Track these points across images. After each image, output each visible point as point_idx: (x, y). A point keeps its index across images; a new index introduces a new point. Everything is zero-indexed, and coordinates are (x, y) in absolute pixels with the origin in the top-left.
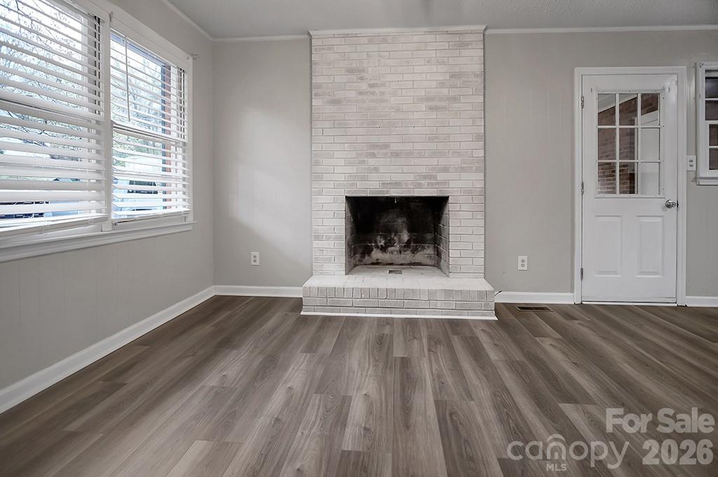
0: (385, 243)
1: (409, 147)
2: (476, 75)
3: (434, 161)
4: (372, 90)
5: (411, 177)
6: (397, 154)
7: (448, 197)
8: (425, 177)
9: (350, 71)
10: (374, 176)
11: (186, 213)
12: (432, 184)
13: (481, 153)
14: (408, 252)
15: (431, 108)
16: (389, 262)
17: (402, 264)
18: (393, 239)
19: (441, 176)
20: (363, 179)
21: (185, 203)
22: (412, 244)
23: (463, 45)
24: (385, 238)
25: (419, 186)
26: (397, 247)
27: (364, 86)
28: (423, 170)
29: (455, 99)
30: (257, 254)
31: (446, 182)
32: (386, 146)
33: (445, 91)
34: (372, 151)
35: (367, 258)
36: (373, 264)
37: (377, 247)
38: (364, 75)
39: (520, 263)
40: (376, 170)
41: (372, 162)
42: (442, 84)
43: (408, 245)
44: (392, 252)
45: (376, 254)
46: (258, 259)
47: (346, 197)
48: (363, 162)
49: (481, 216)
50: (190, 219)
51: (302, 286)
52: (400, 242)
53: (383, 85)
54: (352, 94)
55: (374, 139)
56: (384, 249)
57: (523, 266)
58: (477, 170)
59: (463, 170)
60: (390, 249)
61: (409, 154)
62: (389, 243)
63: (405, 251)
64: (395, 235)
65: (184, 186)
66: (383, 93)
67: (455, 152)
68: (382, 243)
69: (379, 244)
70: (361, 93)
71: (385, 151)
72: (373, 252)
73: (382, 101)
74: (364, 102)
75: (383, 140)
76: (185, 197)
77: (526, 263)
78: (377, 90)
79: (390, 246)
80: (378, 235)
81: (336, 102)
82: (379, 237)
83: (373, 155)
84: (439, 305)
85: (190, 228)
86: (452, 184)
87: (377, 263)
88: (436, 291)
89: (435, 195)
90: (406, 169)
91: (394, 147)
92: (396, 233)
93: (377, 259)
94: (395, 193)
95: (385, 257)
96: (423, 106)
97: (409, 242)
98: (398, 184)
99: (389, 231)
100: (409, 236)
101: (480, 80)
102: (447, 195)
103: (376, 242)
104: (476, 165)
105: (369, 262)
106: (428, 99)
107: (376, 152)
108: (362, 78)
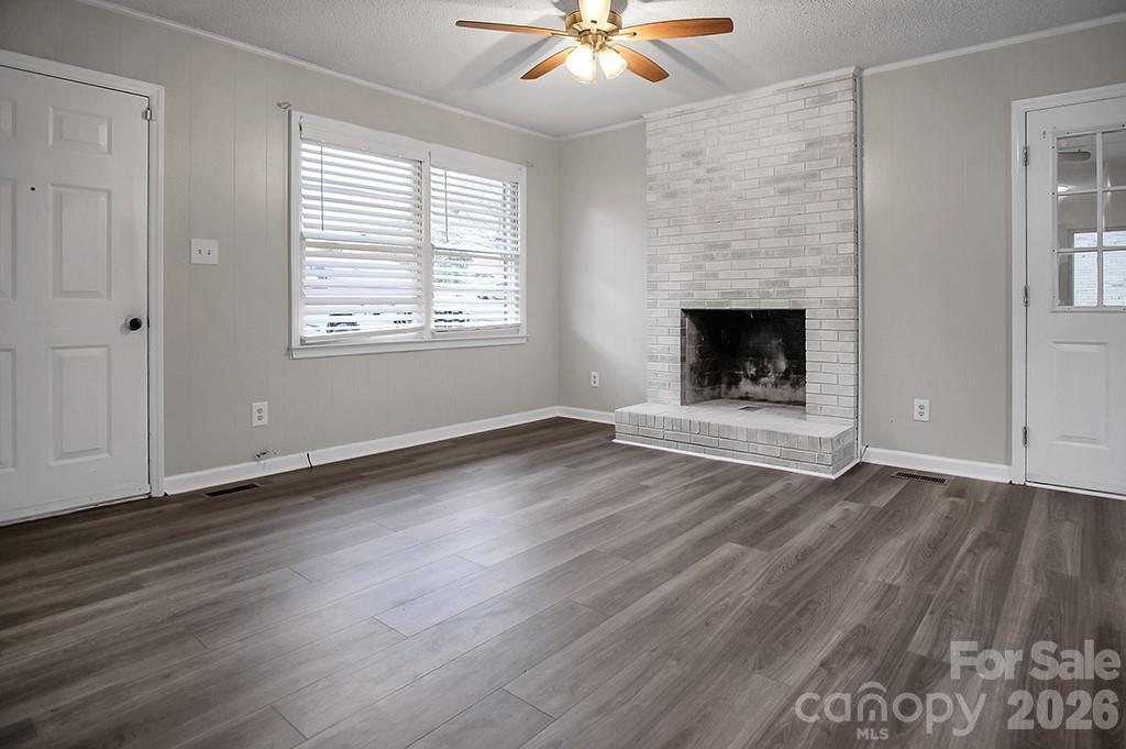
0: (756, 372)
1: (754, 245)
2: (842, 139)
3: (785, 262)
4: (710, 175)
5: (756, 284)
6: (739, 256)
7: (804, 310)
8: (774, 284)
9: (687, 155)
10: (712, 284)
11: (518, 325)
12: (782, 292)
13: (850, 248)
14: (787, 386)
15: (782, 192)
16: (763, 398)
17: (778, 402)
18: (766, 367)
19: (794, 282)
20: (701, 287)
21: (516, 316)
22: (792, 376)
23: (824, 100)
24: (756, 365)
25: (767, 295)
26: (771, 378)
27: (701, 172)
28: (771, 274)
29: (813, 176)
30: (597, 374)
31: (801, 290)
32: (726, 245)
33: (800, 167)
34: (711, 252)
35: (733, 389)
36: (741, 398)
37: (747, 377)
38: (700, 158)
39: (917, 410)
40: (715, 276)
41: (710, 266)
42: (796, 158)
43: (785, 376)
44: (765, 385)
45: (746, 386)
46: (597, 380)
47: (683, 310)
48: (699, 267)
49: (849, 337)
50: (523, 332)
51: (613, 411)
52: (775, 372)
53: (722, 168)
54: (688, 184)
55: (711, 238)
56: (755, 380)
57: (921, 414)
58: (844, 273)
59: (823, 272)
60: (763, 380)
61: (754, 254)
62: (762, 372)
63: (782, 384)
64: (769, 362)
65: (517, 299)
66: (722, 179)
67: (813, 249)
68: (753, 371)
69: (749, 373)
70: (698, 182)
71: (725, 252)
72: (742, 383)
73: (722, 188)
74: (701, 191)
75: (724, 237)
76: (517, 309)
77: (926, 411)
78: (715, 175)
79: (761, 377)
80: (746, 361)
81: (671, 195)
82: (748, 363)
83: (712, 258)
84: (760, 449)
85: (524, 341)
86: (809, 293)
87: (746, 398)
88: (756, 431)
89: (787, 307)
90: (750, 274)
91: (736, 246)
92: (770, 359)
93: (747, 393)
94: (736, 305)
95: (756, 390)
96: (771, 190)
97: (787, 371)
98: (739, 294)
99: (760, 357)
100: (787, 363)
101: (849, 145)
102: (803, 307)
103: (745, 370)
104: (843, 265)
105: (736, 396)
106: (778, 180)
107: (714, 253)
108: (699, 163)
